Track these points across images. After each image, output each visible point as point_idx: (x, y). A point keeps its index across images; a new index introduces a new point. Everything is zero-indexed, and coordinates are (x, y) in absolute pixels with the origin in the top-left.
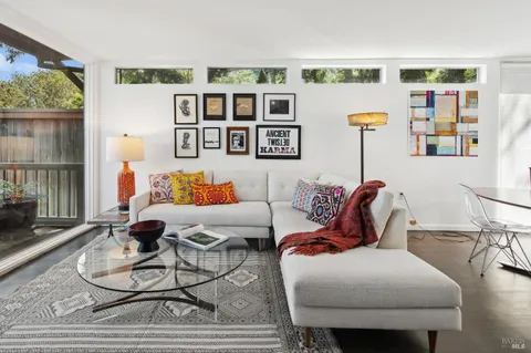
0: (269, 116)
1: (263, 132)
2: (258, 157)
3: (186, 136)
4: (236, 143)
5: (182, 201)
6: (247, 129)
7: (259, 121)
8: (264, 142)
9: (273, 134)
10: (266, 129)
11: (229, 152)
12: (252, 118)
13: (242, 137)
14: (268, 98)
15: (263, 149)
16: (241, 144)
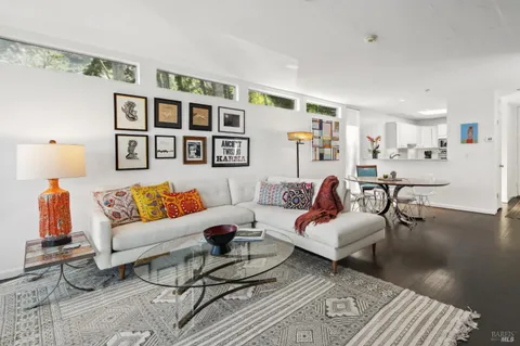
0: (223, 128)
1: (218, 142)
2: (214, 165)
3: (132, 145)
4: (193, 152)
5: (153, 217)
6: (204, 139)
7: (215, 132)
8: (220, 151)
9: (227, 144)
10: (221, 140)
11: (186, 162)
12: (209, 128)
13: (199, 147)
14: (222, 111)
15: (219, 158)
16: (198, 154)
